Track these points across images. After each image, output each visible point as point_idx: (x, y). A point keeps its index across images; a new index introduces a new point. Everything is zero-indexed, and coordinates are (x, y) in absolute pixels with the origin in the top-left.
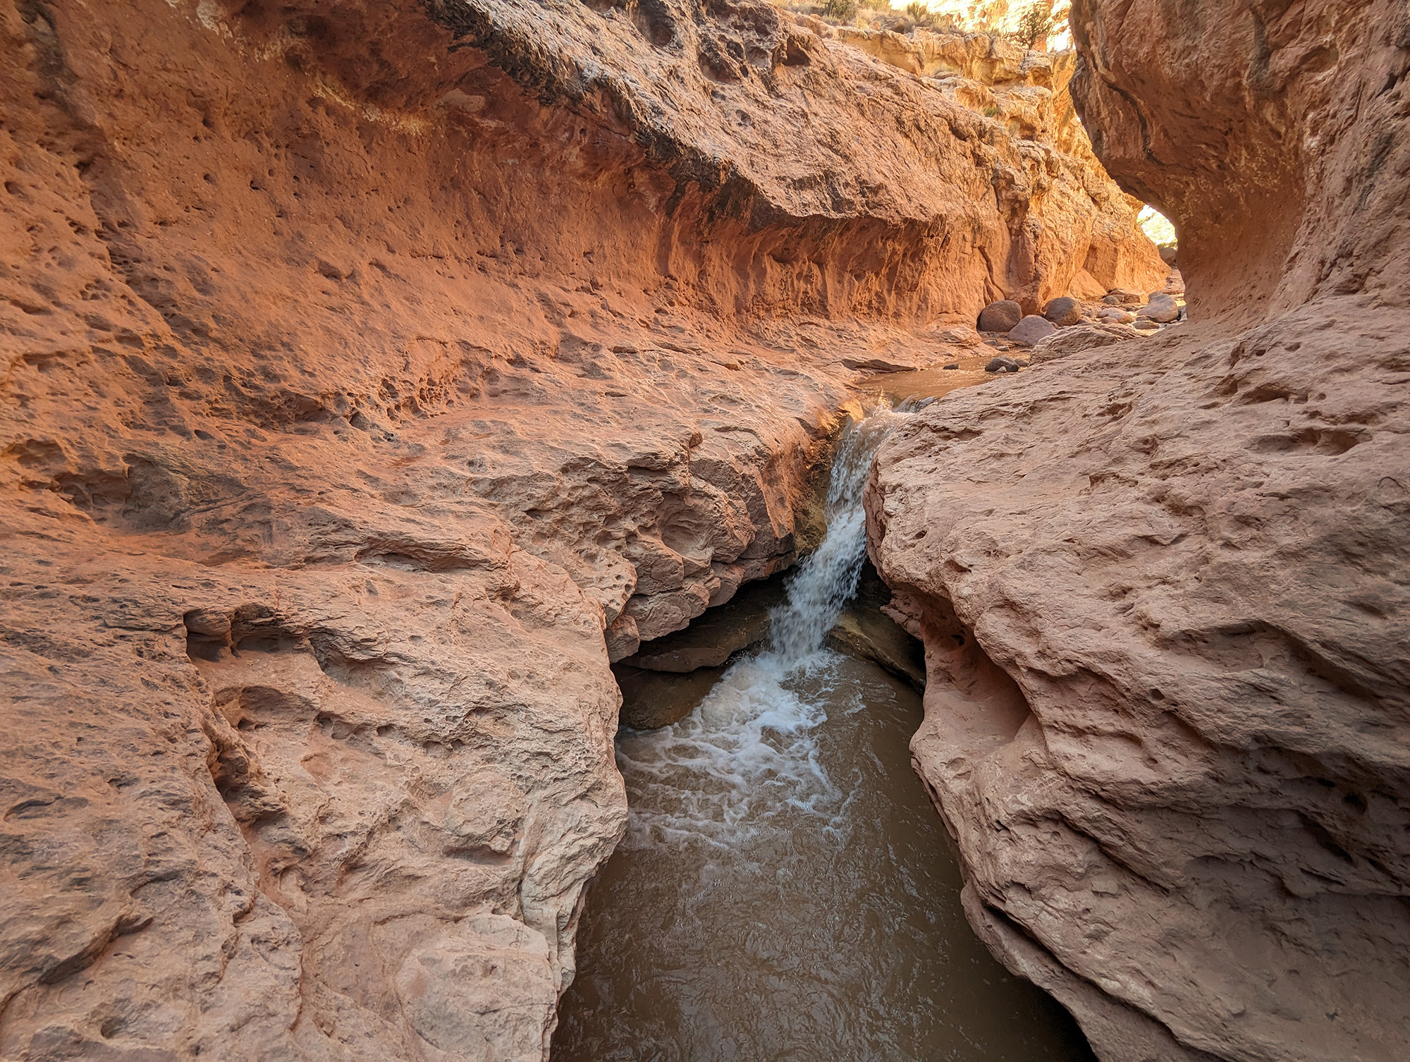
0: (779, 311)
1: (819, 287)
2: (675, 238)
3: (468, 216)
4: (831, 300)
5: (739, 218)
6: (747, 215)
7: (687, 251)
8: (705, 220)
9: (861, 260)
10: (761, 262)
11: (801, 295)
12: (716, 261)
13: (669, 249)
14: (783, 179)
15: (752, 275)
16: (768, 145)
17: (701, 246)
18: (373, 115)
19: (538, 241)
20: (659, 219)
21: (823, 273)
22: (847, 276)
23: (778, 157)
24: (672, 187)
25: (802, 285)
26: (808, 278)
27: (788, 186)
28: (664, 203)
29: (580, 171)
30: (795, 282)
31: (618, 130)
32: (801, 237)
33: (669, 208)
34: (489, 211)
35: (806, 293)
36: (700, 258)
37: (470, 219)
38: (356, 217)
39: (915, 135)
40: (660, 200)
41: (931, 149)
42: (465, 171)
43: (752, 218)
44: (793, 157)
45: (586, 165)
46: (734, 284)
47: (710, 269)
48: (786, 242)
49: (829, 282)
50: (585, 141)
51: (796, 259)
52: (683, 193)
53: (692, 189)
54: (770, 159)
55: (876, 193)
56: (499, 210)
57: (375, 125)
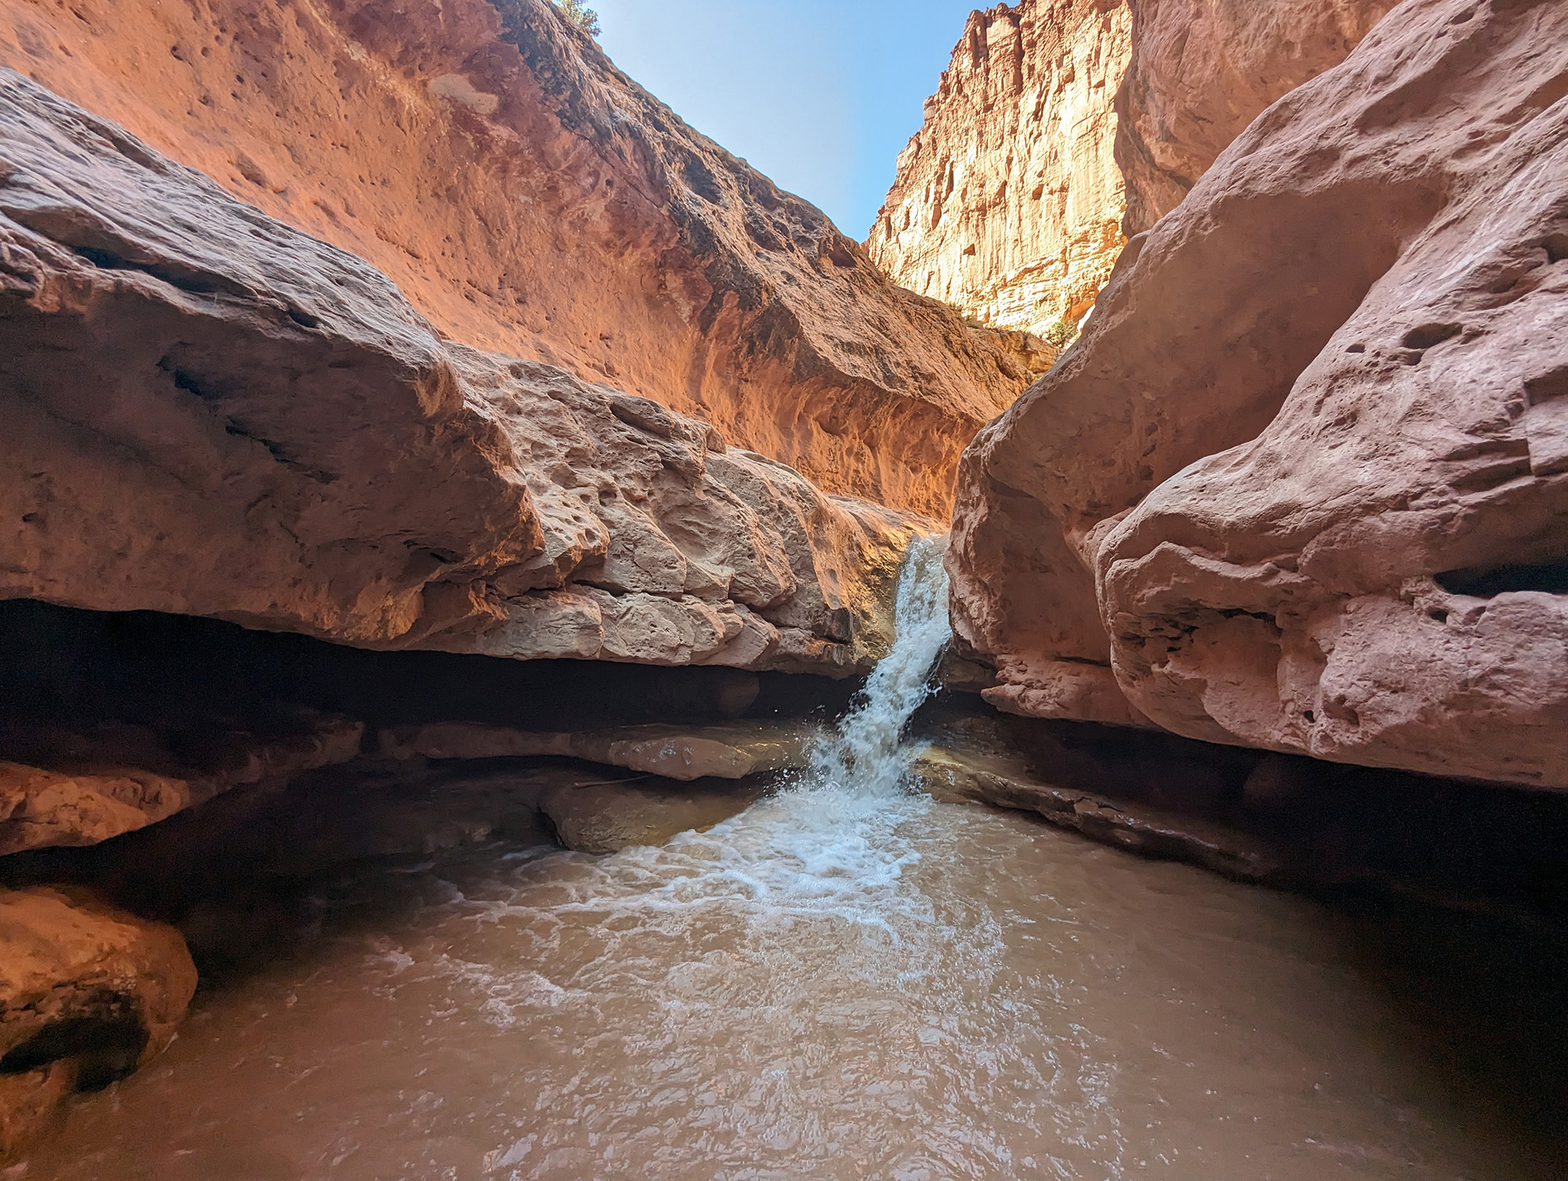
0: (828, 483)
1: (871, 469)
2: (710, 361)
3: (462, 235)
4: (885, 486)
5: (783, 360)
6: (792, 357)
7: (724, 384)
8: (745, 350)
9: (917, 449)
10: (806, 423)
11: (851, 473)
12: (756, 406)
13: (703, 372)
14: (831, 338)
15: (797, 436)
16: (815, 307)
17: (739, 383)
18: (357, 53)
19: (546, 298)
20: (692, 333)
21: (875, 457)
22: (902, 466)
23: (826, 319)
24: (708, 292)
25: (852, 462)
26: (859, 457)
27: (836, 345)
28: (698, 313)
29: (604, 237)
30: (845, 457)
31: (651, 195)
32: (851, 405)
33: (704, 320)
34: (489, 242)
35: (857, 471)
36: (737, 396)
37: (464, 240)
38: (310, 156)
39: (964, 358)
40: (695, 309)
41: (980, 374)
42: (466, 185)
43: (797, 363)
44: (840, 323)
45: (611, 230)
46: (776, 439)
47: (749, 414)
48: (834, 409)
49: (883, 467)
50: (612, 194)
51: (845, 431)
52: (721, 305)
53: (730, 300)
54: (816, 319)
55: (929, 382)
56: (502, 245)
57: (357, 68)
